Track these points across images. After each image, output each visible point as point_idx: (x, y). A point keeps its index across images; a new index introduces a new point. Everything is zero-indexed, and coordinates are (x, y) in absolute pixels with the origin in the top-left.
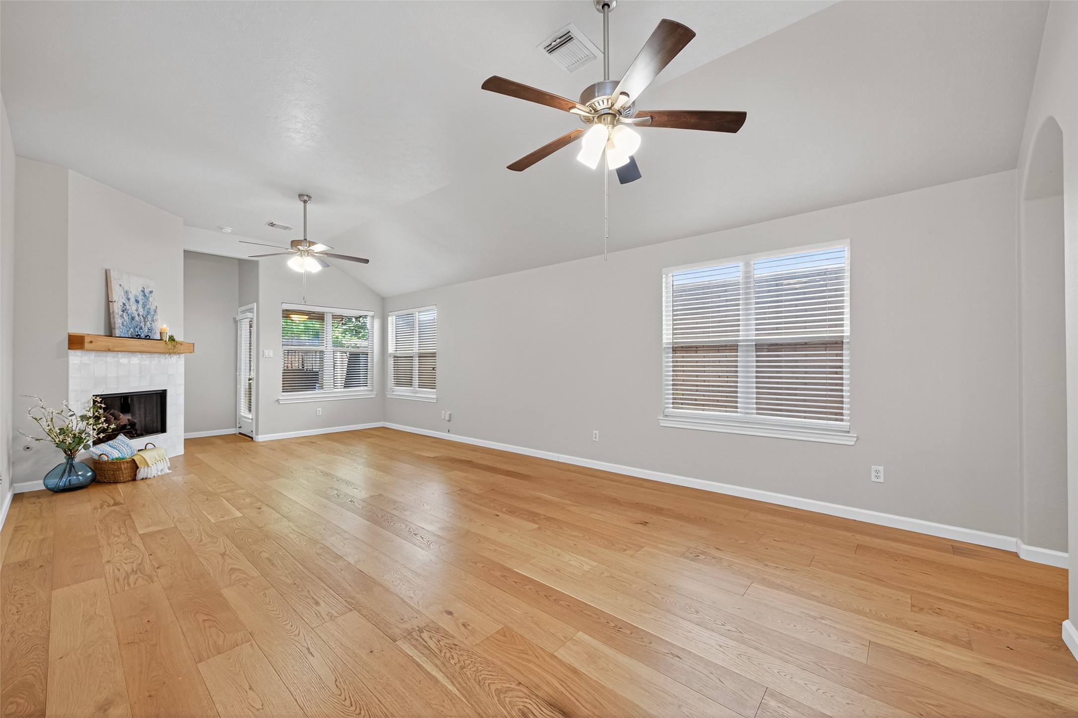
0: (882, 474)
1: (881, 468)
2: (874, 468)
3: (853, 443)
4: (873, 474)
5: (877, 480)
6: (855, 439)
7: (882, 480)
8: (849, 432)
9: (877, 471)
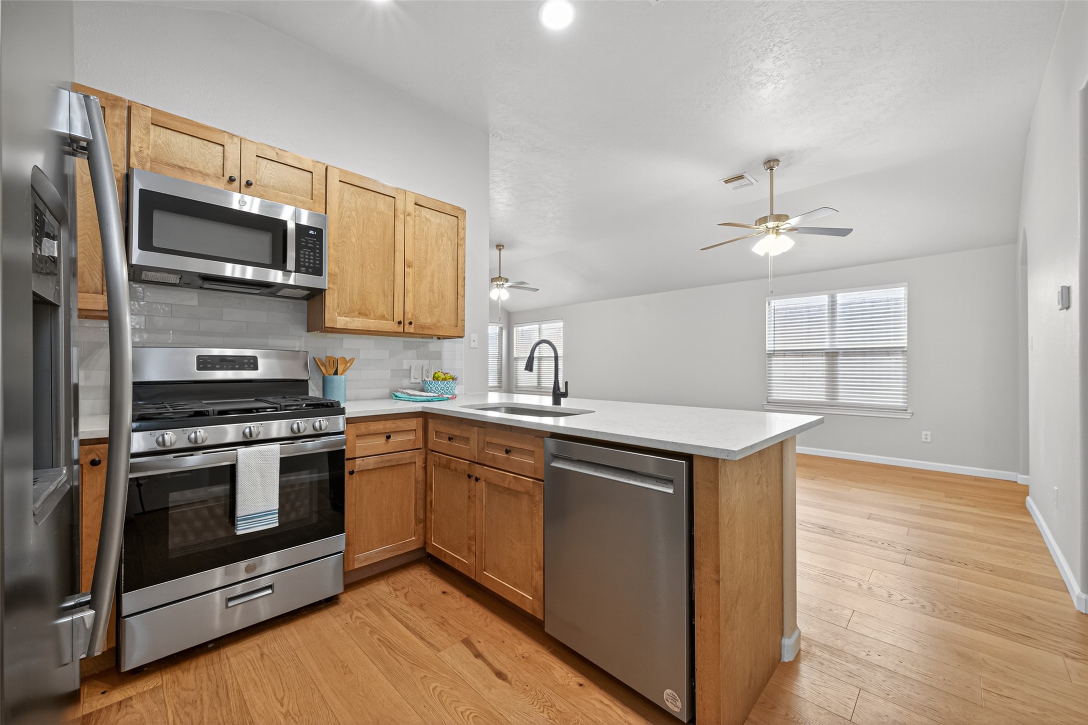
0: (929, 437)
1: (929, 433)
2: (924, 433)
3: (909, 417)
4: (923, 437)
5: (926, 441)
6: (911, 414)
7: (929, 440)
8: (906, 410)
9: (926, 435)
